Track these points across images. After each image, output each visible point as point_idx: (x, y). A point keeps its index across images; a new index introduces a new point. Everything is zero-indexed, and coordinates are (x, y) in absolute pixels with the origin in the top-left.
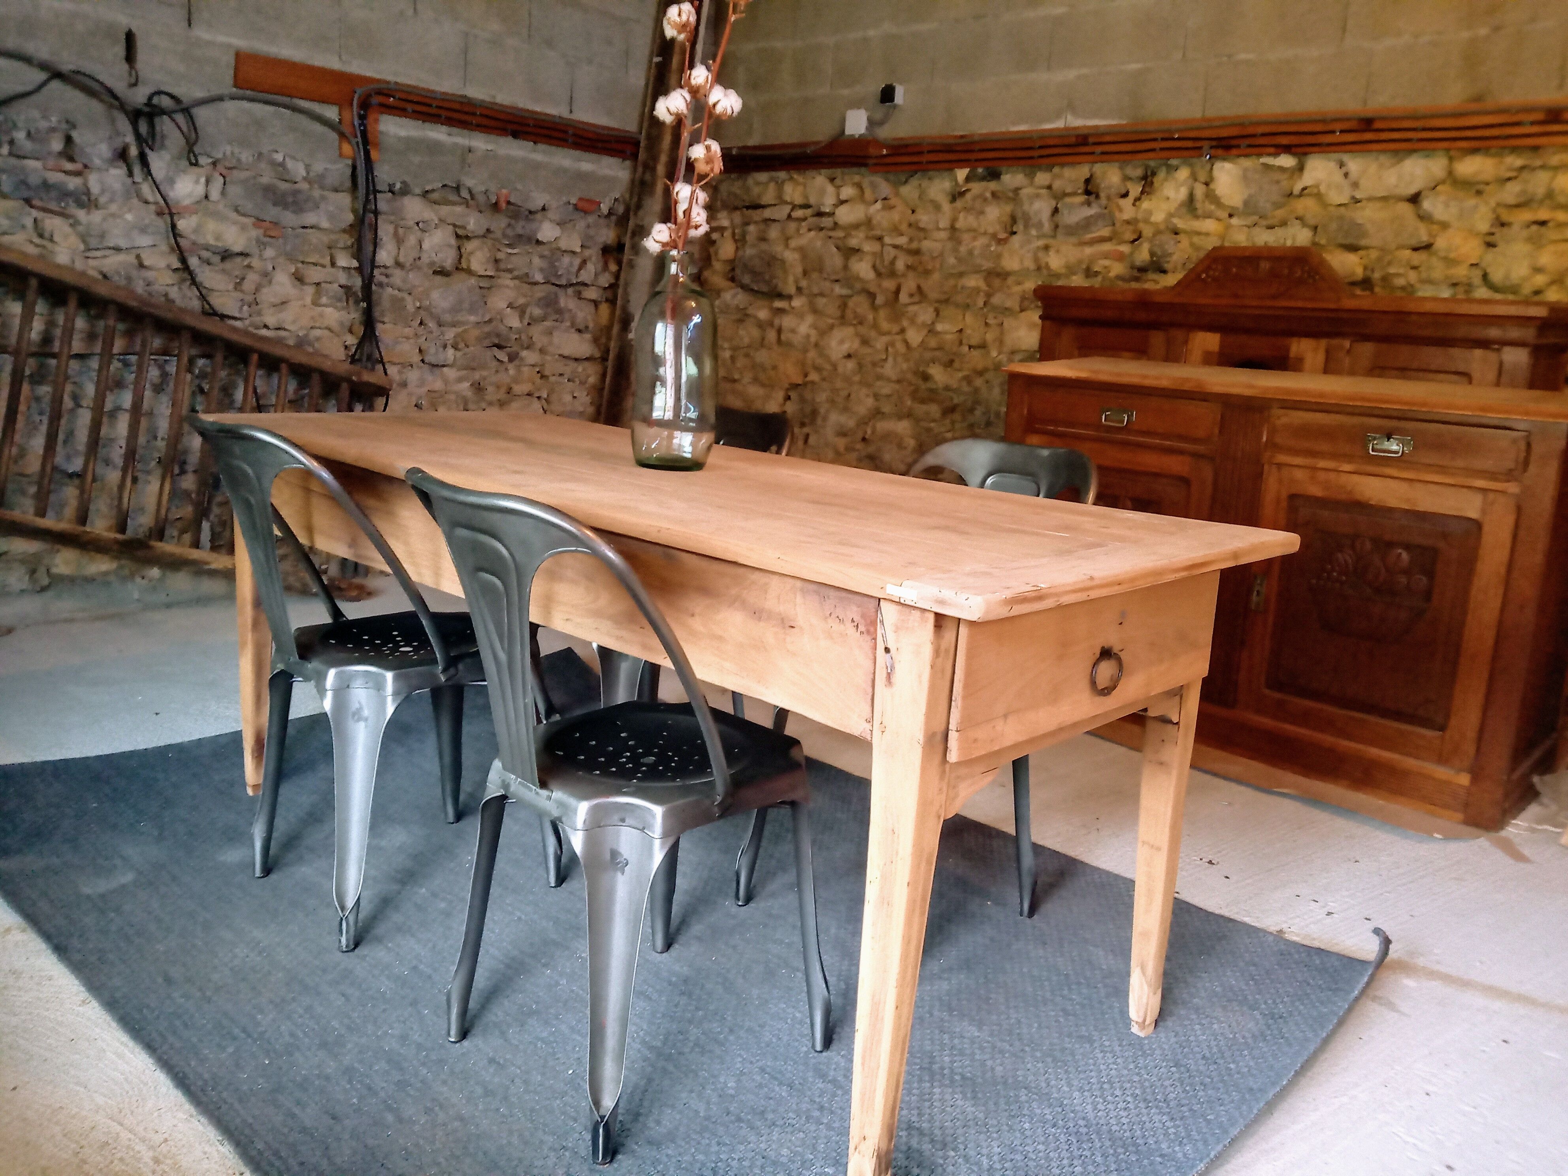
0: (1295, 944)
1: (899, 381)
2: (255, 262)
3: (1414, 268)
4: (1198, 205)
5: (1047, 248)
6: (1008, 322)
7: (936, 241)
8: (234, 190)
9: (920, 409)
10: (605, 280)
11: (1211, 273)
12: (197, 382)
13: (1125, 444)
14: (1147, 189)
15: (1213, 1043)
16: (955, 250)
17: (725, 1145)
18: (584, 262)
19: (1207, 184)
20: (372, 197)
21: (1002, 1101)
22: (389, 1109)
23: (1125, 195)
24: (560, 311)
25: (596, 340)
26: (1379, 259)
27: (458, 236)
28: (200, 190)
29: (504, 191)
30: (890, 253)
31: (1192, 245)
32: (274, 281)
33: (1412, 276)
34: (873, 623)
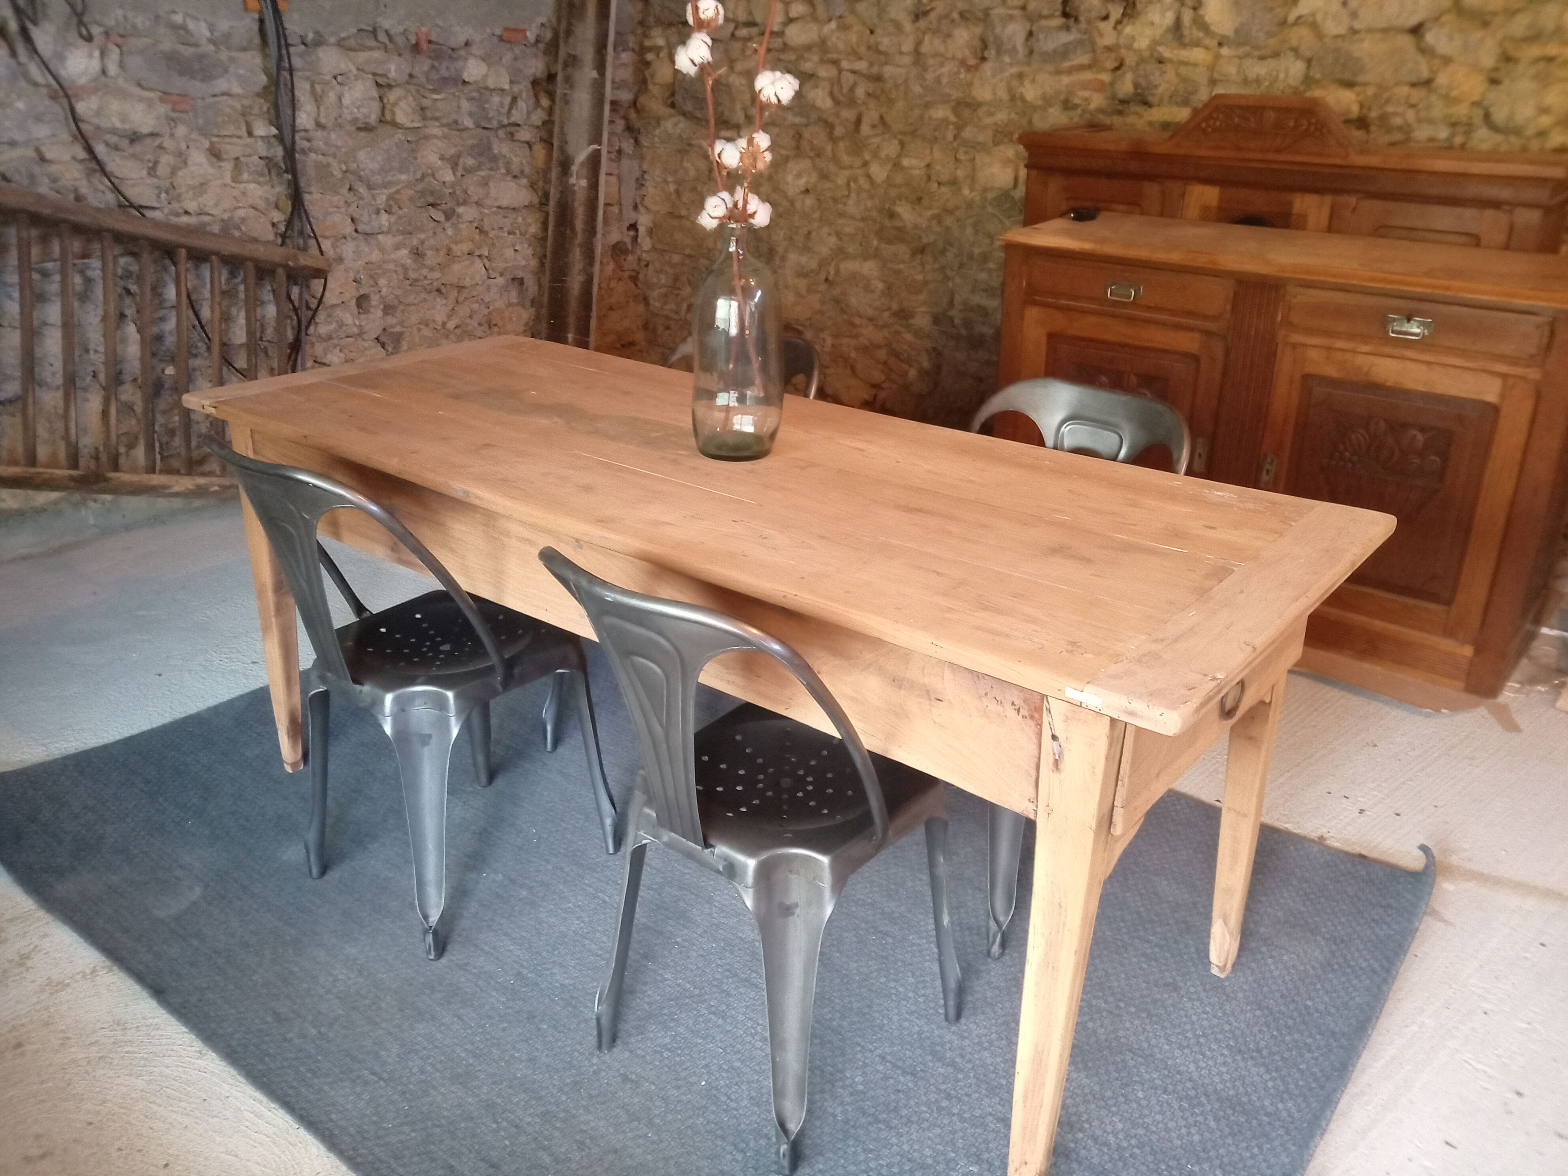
0: (1338, 851)
1: (863, 219)
2: (168, 143)
3: (1413, 106)
4: (1186, 32)
5: (1020, 76)
6: (981, 158)
7: (899, 66)
8: (135, 62)
9: (888, 250)
10: (538, 117)
11: (1211, 122)
12: (122, 283)
13: (1131, 319)
14: (1129, 11)
15: (1287, 978)
16: (921, 77)
17: (871, 1151)
18: (514, 100)
19: (1195, 9)
20: (284, 52)
21: (1112, 1068)
22: (545, 1148)
23: (1106, 18)
24: (494, 159)
25: (532, 186)
26: (1375, 96)
27: (378, 84)
28: (95, 64)
29: (424, 29)
30: (848, 79)
31: (1178, 74)
32: (189, 163)
33: (1410, 115)
34: (1039, 710)
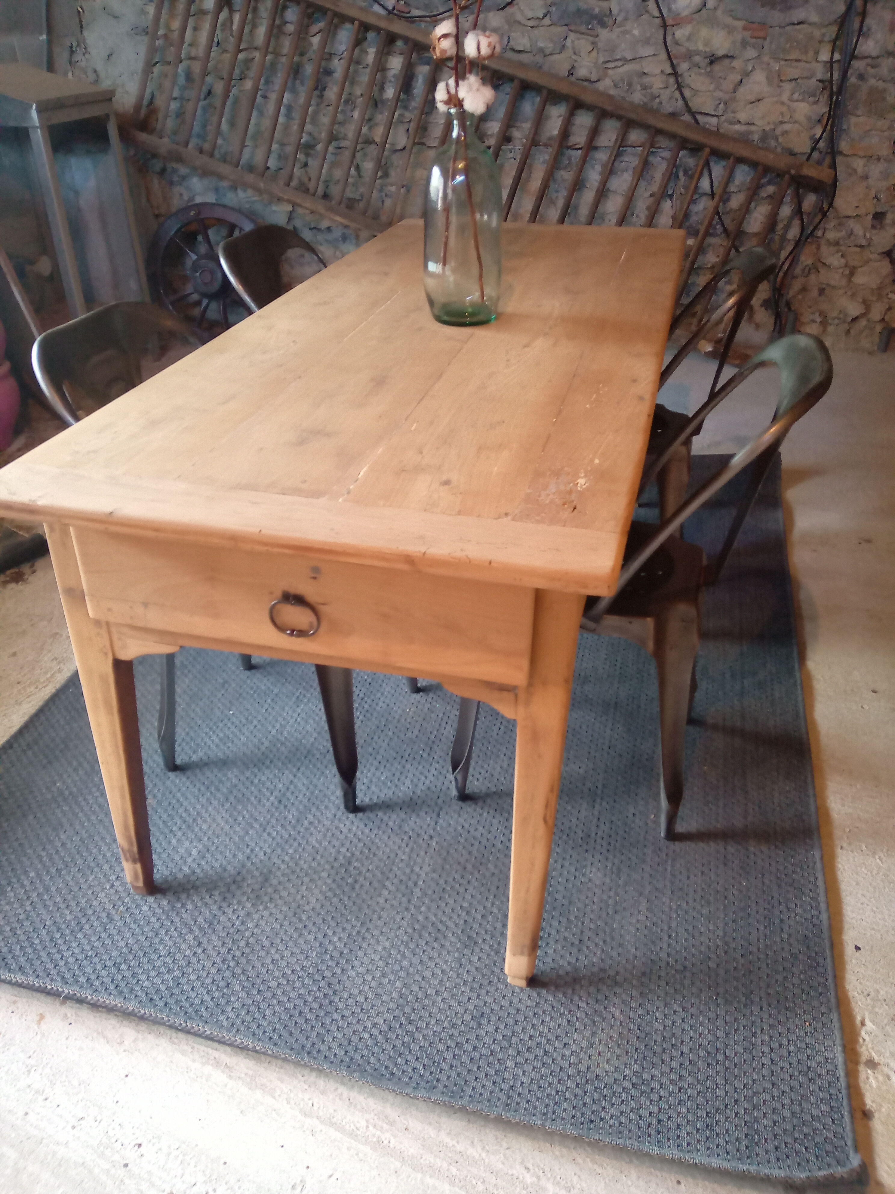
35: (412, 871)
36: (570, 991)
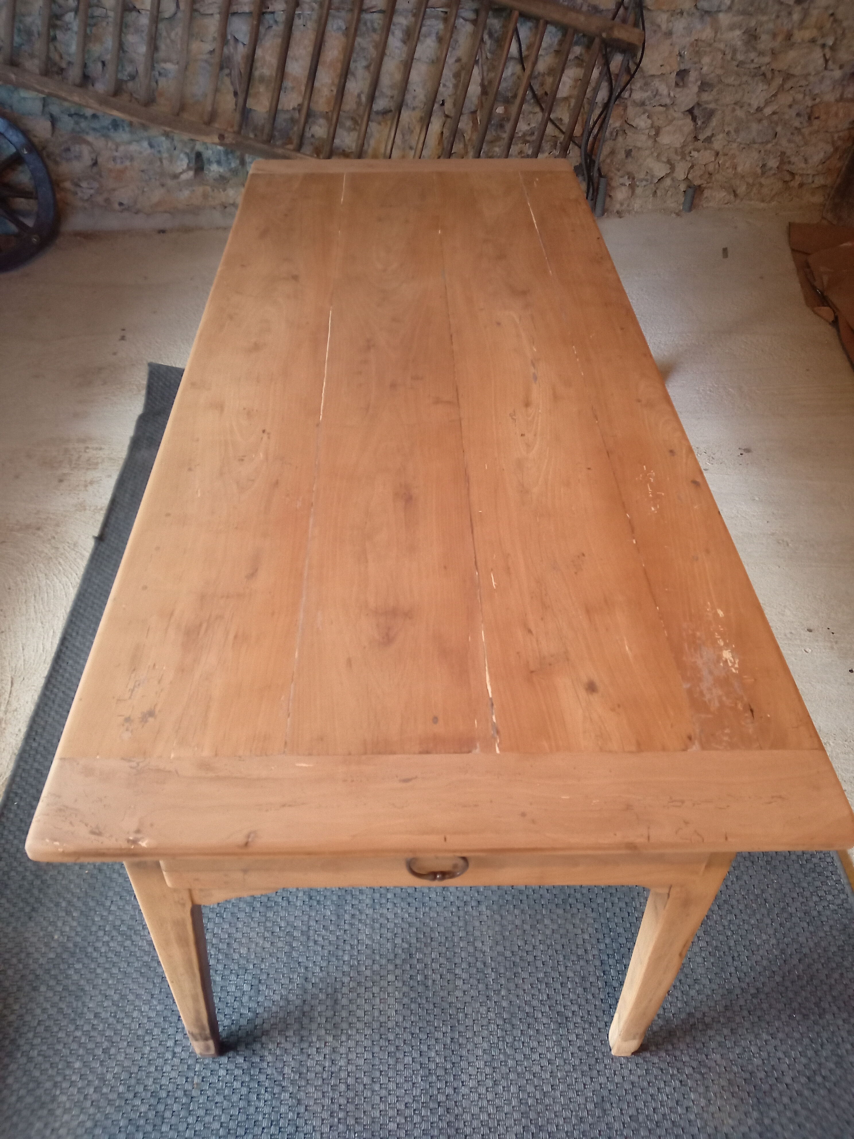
35: (476, 949)
36: (670, 1047)
